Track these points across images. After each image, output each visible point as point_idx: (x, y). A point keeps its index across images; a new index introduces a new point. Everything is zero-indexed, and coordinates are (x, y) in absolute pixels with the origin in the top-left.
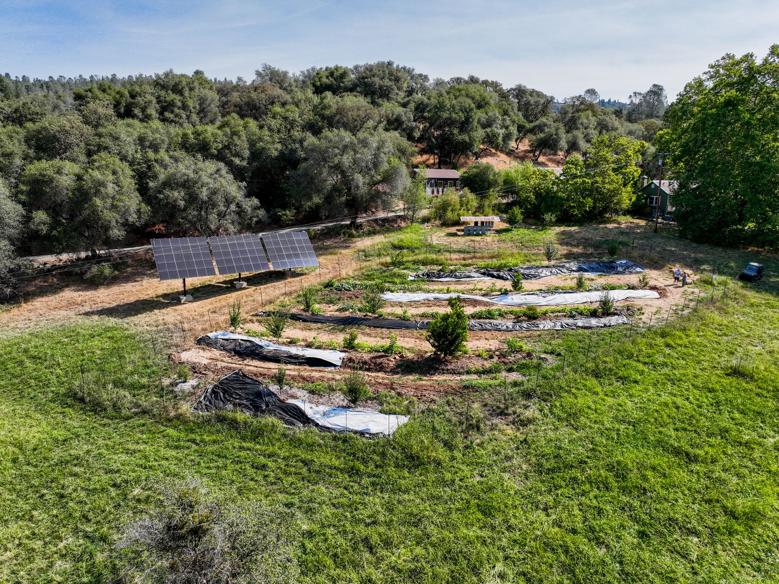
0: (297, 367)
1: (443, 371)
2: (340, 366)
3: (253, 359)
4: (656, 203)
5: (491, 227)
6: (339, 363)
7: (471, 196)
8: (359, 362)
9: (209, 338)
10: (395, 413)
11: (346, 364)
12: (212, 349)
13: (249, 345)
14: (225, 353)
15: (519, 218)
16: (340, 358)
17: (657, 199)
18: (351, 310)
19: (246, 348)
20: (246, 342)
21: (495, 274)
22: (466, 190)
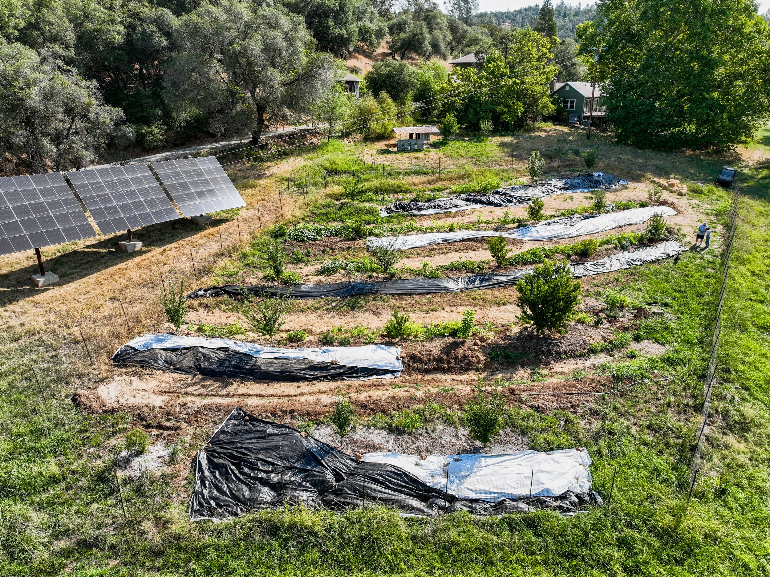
0: (333, 385)
1: (560, 356)
2: (402, 371)
3: (243, 380)
4: (572, 107)
5: (428, 140)
6: (399, 366)
7: (390, 101)
8: (430, 360)
9: (136, 350)
10: (560, 448)
11: (409, 365)
12: (154, 371)
13: (222, 355)
14: (184, 377)
15: (456, 128)
16: (397, 359)
17: (572, 103)
18: (343, 272)
19: (222, 362)
20: (213, 350)
21: (484, 199)
22: (384, 94)
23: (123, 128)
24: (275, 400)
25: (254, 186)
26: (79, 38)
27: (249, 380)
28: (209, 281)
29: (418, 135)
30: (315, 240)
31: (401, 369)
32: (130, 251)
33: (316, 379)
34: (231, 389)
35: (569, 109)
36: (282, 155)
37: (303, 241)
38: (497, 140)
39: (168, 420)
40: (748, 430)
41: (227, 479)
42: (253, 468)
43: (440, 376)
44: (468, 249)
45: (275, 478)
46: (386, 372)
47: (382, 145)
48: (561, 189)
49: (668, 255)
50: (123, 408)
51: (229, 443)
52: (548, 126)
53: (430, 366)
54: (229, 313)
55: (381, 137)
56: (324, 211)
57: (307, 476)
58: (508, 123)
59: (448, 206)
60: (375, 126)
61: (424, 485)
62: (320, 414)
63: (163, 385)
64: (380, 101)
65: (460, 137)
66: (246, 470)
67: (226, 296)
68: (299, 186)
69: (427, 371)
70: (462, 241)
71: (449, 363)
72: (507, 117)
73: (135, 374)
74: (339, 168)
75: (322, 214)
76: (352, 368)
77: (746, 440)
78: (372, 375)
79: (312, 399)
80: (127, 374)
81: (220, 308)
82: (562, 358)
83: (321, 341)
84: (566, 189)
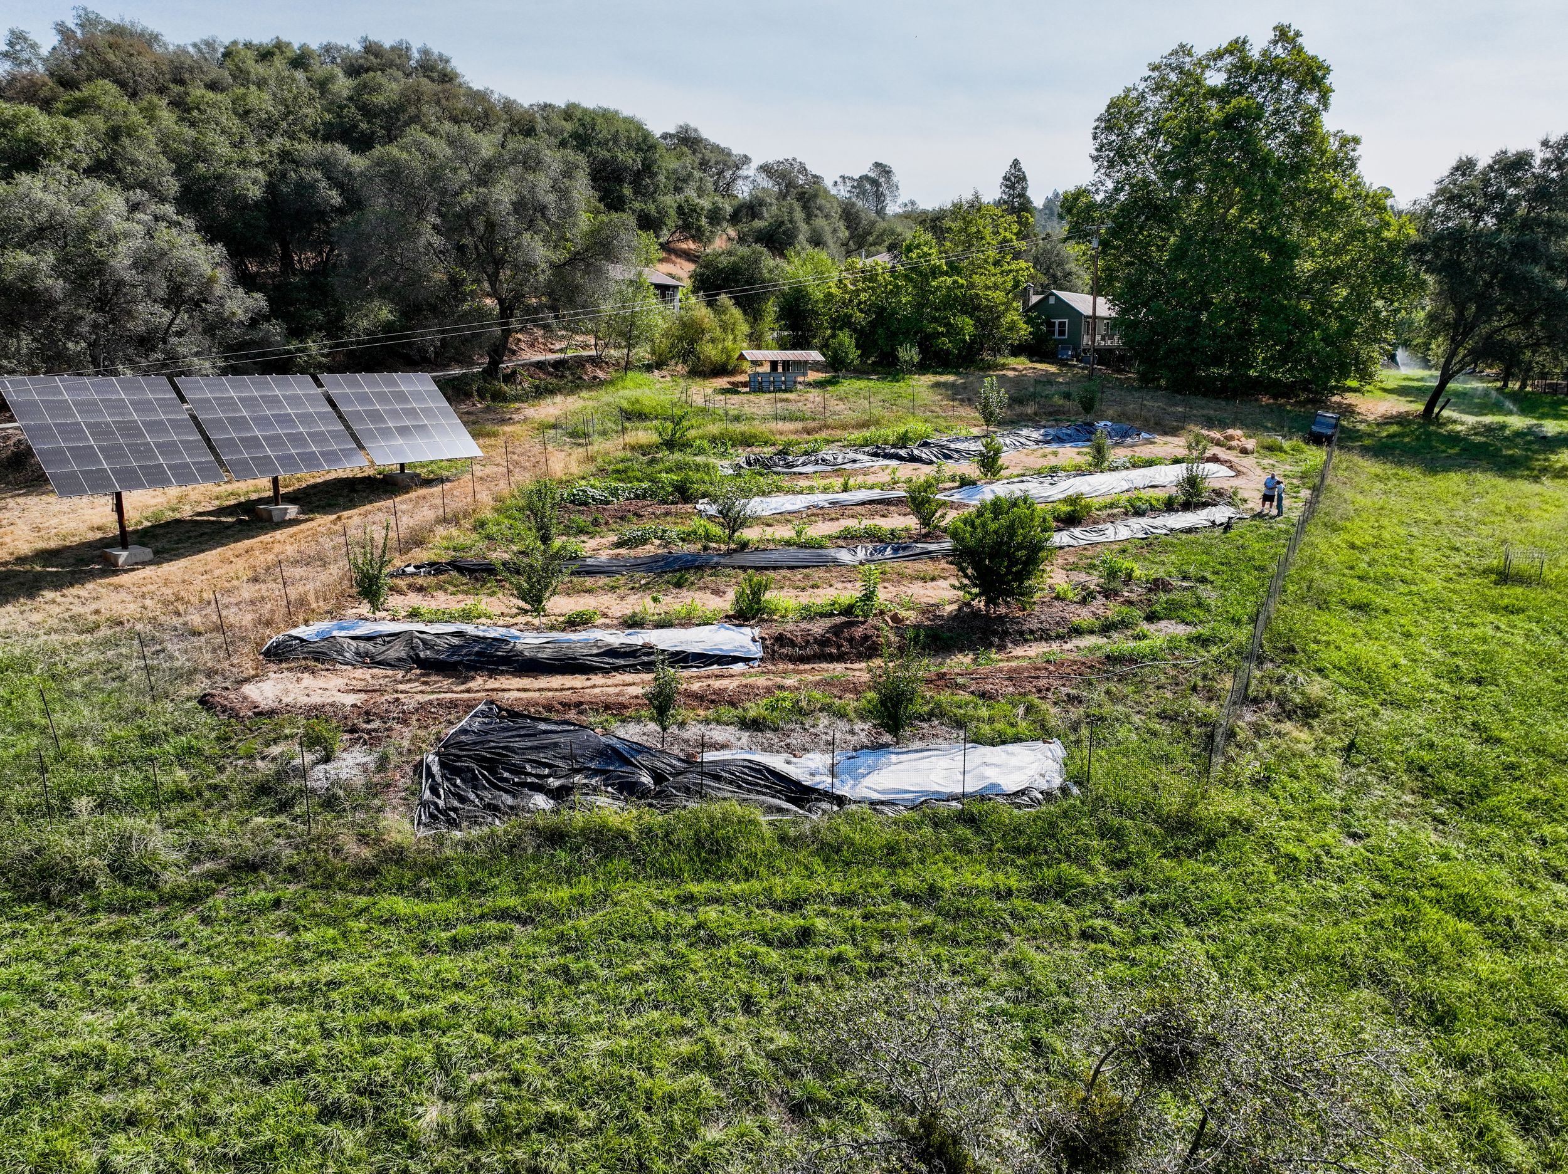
1: (1023, 637)
2: (761, 660)
3: (492, 674)
4: (1062, 333)
5: (805, 374)
6: (756, 651)
7: (736, 313)
8: (808, 642)
9: (302, 640)
10: (1017, 739)
11: (774, 651)
12: (338, 666)
13: (456, 641)
14: (390, 673)
15: (853, 354)
16: (754, 640)
17: (1062, 324)
18: (657, 542)
19: (455, 650)
20: (438, 635)
21: (902, 452)
22: (724, 299)
23: (265, 326)
24: (550, 694)
25: (495, 435)
26: (186, 189)
27: (502, 673)
28: (423, 555)
29: (786, 364)
30: (608, 503)
31: (760, 655)
32: (275, 519)
33: (616, 669)
34: (472, 685)
35: (1056, 336)
36: (541, 393)
37: (586, 504)
38: (930, 379)
39: (368, 722)
40: (1316, 716)
41: (475, 788)
42: (518, 771)
43: (824, 665)
44: (872, 515)
45: (554, 783)
46: (735, 660)
47: (723, 382)
48: (1037, 442)
49: (1213, 522)
50: (289, 708)
51: (475, 743)
52: (1021, 364)
53: (808, 651)
54: (460, 597)
55: (719, 370)
56: (621, 466)
57: (607, 779)
58: (948, 352)
59: (840, 460)
60: (710, 351)
61: (798, 784)
62: (625, 707)
63: (354, 682)
64: (719, 311)
65: (860, 373)
66: (506, 775)
67: (455, 574)
68: (573, 434)
69: (803, 660)
70: (864, 503)
71: (839, 646)
72: (945, 343)
73: (306, 669)
74: (647, 410)
75: (618, 471)
76: (677, 653)
77: (1311, 727)
78: (712, 664)
79: (611, 690)
80: (290, 670)
81: (446, 591)
82: (1026, 641)
83: (622, 624)
84: (1047, 442)
